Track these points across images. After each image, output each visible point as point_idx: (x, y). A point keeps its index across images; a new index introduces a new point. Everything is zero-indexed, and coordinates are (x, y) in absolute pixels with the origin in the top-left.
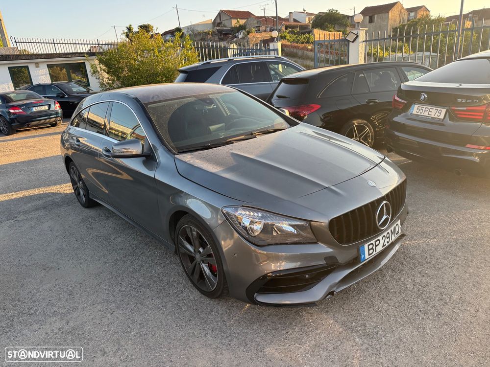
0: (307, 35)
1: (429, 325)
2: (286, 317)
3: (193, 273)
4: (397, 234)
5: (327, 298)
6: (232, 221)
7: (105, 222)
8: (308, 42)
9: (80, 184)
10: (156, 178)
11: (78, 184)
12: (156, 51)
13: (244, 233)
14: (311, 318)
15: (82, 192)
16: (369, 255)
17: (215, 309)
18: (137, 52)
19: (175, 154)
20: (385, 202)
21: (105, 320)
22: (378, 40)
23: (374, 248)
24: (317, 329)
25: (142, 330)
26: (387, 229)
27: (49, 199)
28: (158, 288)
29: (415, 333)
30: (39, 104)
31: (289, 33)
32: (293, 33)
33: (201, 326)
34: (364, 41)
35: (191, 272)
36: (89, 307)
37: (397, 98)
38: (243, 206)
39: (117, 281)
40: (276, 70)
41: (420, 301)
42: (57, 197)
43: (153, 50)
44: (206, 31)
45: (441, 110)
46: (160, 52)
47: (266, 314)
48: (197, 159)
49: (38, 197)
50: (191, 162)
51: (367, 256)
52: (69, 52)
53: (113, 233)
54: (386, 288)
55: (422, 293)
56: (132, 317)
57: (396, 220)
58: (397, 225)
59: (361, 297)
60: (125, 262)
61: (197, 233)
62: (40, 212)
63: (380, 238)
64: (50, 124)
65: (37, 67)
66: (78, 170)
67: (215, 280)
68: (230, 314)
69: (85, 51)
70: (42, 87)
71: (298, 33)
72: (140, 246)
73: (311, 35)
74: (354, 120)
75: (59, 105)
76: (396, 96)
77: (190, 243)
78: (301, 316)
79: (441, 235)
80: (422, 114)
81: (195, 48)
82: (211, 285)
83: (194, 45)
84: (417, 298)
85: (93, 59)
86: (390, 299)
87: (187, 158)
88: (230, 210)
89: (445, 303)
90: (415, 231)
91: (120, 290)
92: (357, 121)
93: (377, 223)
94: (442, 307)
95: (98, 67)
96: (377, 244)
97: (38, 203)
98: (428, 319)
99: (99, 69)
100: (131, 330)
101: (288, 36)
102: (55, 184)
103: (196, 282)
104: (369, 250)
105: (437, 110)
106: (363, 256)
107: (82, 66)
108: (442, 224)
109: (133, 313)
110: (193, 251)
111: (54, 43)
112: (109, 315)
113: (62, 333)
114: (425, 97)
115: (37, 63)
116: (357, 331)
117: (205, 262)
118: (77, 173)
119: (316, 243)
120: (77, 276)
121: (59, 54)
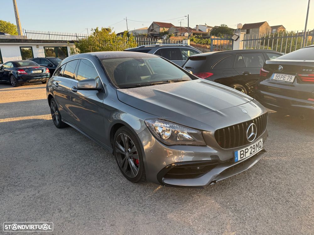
0: (207, 39)
1: (280, 207)
2: (183, 197)
3: (123, 167)
4: (260, 148)
5: (211, 184)
6: (151, 128)
7: (70, 136)
8: (207, 44)
9: (56, 113)
10: (104, 103)
11: (55, 113)
12: (111, 41)
13: (158, 136)
14: (199, 198)
15: (57, 118)
16: (241, 158)
17: (136, 190)
18: (100, 42)
19: (117, 88)
20: (253, 124)
21: (63, 192)
22: (252, 40)
23: (244, 154)
24: (203, 205)
25: (87, 199)
26: (253, 143)
27: (36, 122)
28: (99, 176)
29: (270, 212)
30: (36, 69)
31: (195, 38)
32: (198, 37)
33: (125, 198)
34: (243, 41)
35: (122, 166)
36: (54, 184)
37: (263, 70)
38: (158, 119)
39: (74, 170)
40: (186, 55)
41: (274, 193)
42: (41, 121)
43: (110, 41)
44: (144, 34)
45: (292, 77)
46: (114, 42)
47: (169, 194)
48: (131, 92)
49: (30, 121)
50: (127, 93)
51: (239, 159)
52: (57, 40)
53: (74, 143)
54: (251, 183)
55: (276, 188)
56: (81, 191)
57: (260, 138)
58: (260, 141)
59: (234, 188)
60: (80, 160)
61: (128, 138)
62: (29, 129)
63: (249, 148)
64: (42, 82)
65: (38, 47)
66: (56, 103)
67: (137, 170)
68: (145, 193)
69: (67, 40)
70: (39, 60)
71: (201, 38)
72: (91, 151)
73: (209, 39)
74: (234, 85)
75: (48, 70)
76: (262, 69)
77: (123, 146)
78: (193, 197)
79: (289, 155)
80: (279, 79)
81: (136, 41)
82: (135, 174)
83: (135, 39)
84: (272, 191)
85: (72, 45)
86: (254, 191)
87: (125, 91)
88: (150, 122)
89: (291, 195)
90: (272, 152)
91: (75, 175)
92: (236, 85)
93: (247, 137)
94: (289, 197)
95: (75, 50)
96: (246, 152)
97: (28, 124)
98: (279, 203)
99: (75, 51)
100: (79, 199)
101: (195, 40)
102: (41, 114)
103: (124, 171)
104: (241, 155)
105: (289, 76)
106: (236, 158)
107: (65, 48)
108: (290, 149)
109: (81, 189)
110: (124, 151)
111: (49, 34)
112: (66, 189)
113: (35, 198)
114: (281, 68)
115: (37, 45)
116: (230, 208)
117: (131, 158)
118: (55, 105)
119: (205, 146)
120: (48, 165)
121: (52, 40)
